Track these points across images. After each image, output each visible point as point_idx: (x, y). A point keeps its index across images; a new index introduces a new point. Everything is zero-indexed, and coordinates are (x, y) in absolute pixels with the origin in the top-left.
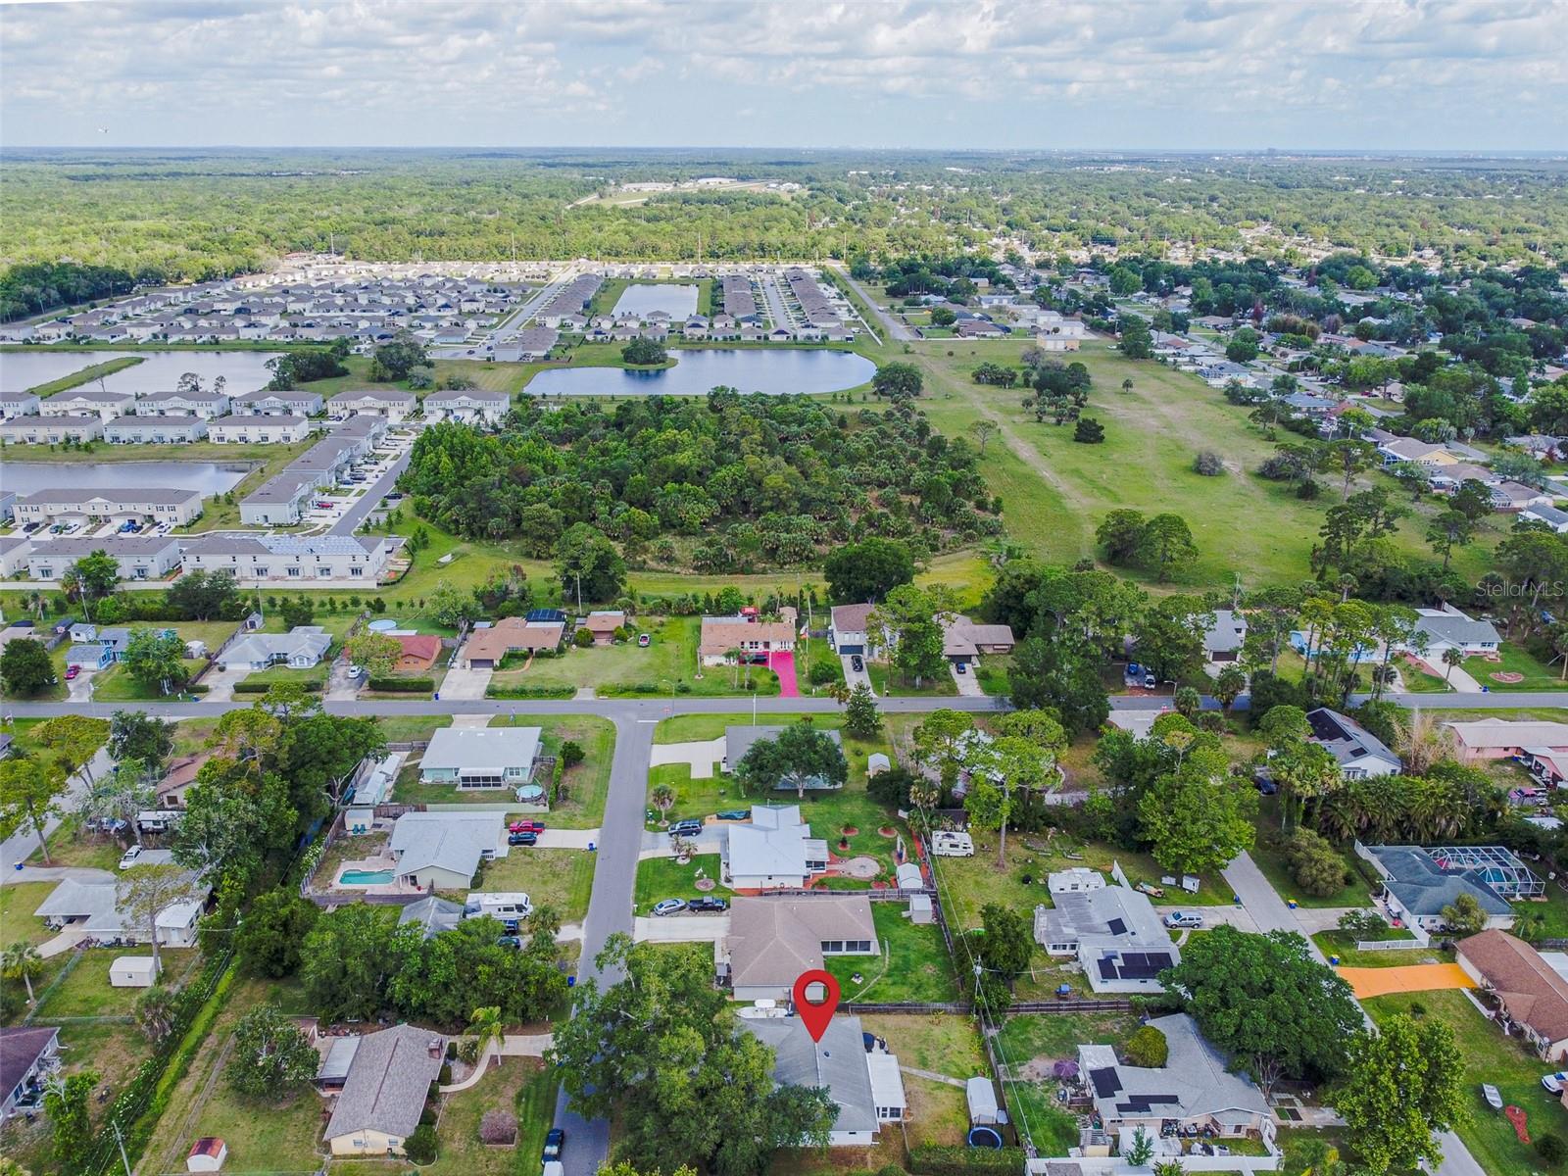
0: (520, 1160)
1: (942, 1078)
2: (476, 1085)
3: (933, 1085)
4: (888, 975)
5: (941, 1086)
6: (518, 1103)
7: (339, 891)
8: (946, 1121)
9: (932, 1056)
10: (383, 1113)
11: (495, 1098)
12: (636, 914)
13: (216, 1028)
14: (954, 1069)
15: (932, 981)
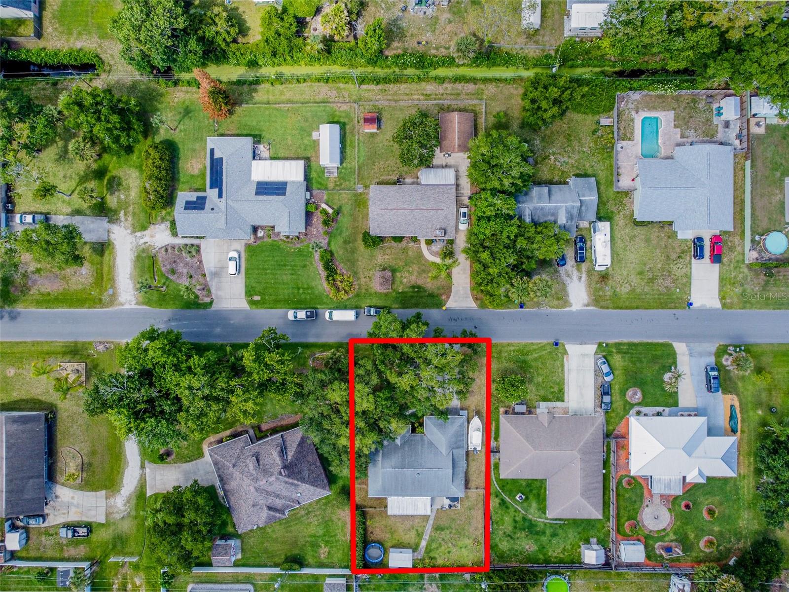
0: (370, 295)
1: (426, 537)
2: (427, 261)
3: (420, 530)
4: (524, 519)
5: (420, 535)
6: (413, 287)
7: (633, 120)
8: (392, 534)
9: (446, 534)
10: (383, 215)
11: (416, 273)
12: (600, 345)
13: (482, 86)
14: (434, 546)
15: (516, 547)
